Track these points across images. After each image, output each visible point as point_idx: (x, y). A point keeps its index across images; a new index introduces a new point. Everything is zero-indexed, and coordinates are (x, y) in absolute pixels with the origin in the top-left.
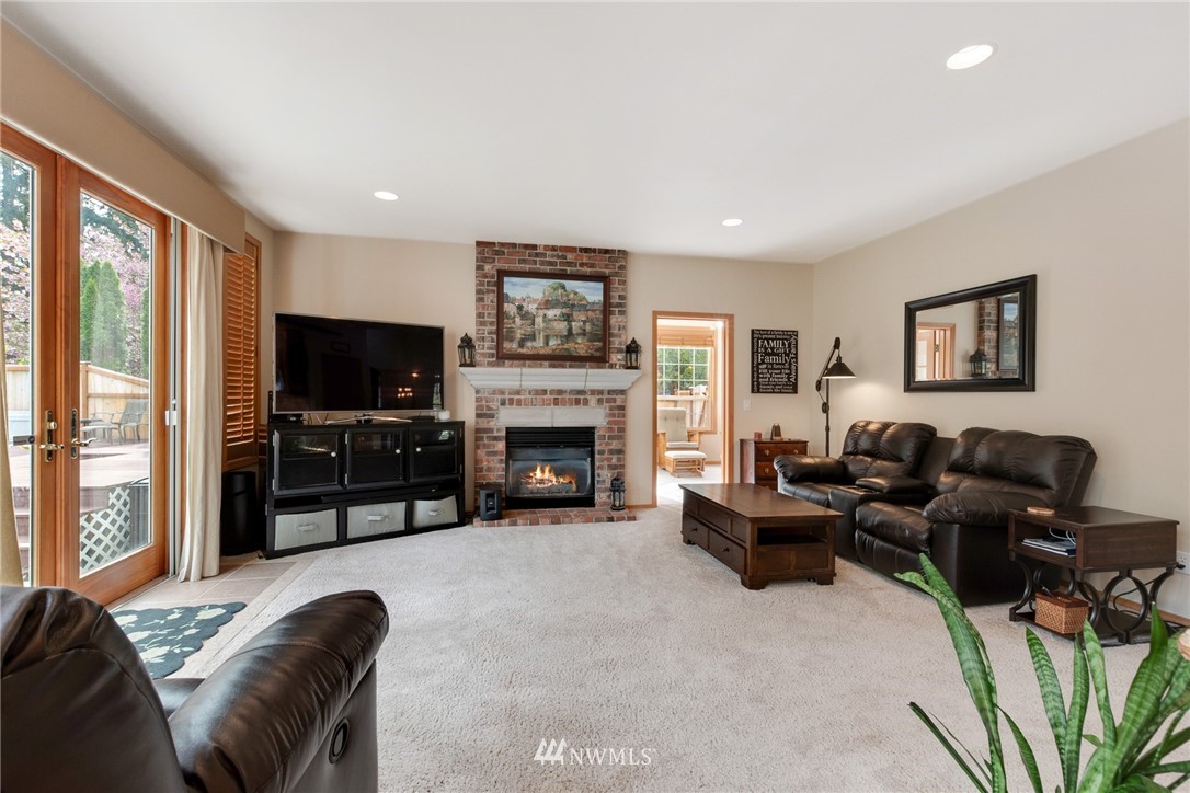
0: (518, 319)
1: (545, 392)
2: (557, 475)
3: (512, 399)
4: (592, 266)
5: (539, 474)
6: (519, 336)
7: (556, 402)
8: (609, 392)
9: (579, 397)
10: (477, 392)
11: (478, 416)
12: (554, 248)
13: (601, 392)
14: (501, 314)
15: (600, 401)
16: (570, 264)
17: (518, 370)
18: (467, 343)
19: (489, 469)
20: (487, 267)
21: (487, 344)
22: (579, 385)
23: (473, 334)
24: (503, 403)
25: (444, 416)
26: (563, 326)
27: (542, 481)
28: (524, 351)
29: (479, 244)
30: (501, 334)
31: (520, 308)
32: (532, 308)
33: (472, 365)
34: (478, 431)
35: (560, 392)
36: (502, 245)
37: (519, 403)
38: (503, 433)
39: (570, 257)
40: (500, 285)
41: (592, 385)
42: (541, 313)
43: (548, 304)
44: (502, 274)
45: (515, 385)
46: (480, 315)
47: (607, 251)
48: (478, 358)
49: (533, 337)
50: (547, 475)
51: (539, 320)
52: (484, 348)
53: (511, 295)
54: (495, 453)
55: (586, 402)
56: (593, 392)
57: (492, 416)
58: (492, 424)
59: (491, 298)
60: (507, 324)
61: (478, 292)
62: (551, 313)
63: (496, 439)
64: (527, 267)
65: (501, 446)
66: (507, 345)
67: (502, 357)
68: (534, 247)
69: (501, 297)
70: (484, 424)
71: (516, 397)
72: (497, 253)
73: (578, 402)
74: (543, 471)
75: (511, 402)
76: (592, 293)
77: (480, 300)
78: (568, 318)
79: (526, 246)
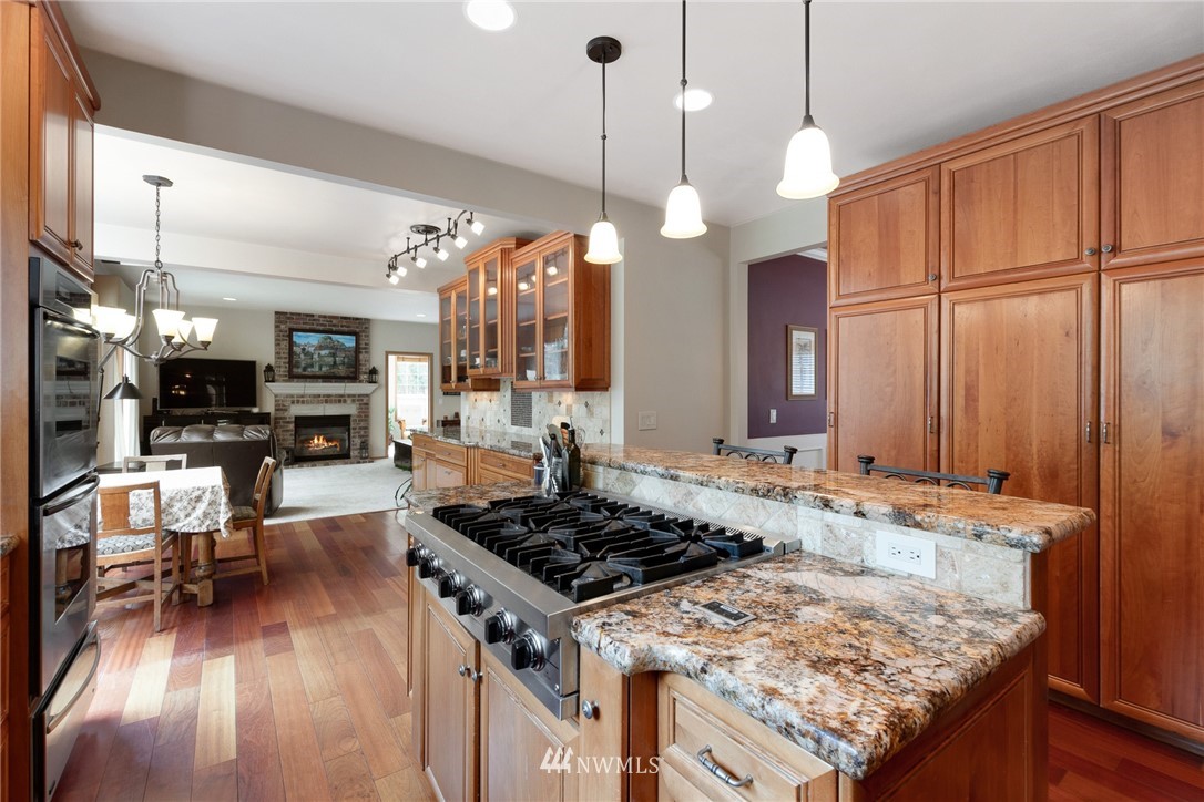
0: (302, 356)
1: (319, 396)
2: (327, 442)
3: (300, 400)
4: (348, 327)
5: (316, 441)
6: (303, 365)
7: (326, 402)
8: (359, 396)
9: (340, 399)
10: (276, 396)
11: (276, 410)
12: (325, 317)
13: (354, 396)
14: (291, 353)
15: (353, 401)
16: (334, 325)
17: (302, 384)
18: (269, 368)
19: (284, 440)
20: (282, 326)
21: (282, 370)
22: (341, 392)
23: (272, 363)
24: (293, 402)
25: (256, 410)
26: (331, 359)
27: (318, 445)
28: (306, 373)
29: (277, 313)
30: (292, 363)
31: (304, 349)
32: (311, 349)
33: (273, 381)
34: (276, 418)
35: (329, 396)
36: (292, 314)
37: (303, 402)
38: (293, 419)
39: (334, 322)
40: (290, 336)
41: (348, 392)
42: (317, 352)
43: (321, 347)
44: (292, 330)
45: (301, 392)
46: (277, 353)
47: (357, 319)
48: (276, 377)
49: (312, 366)
50: (321, 441)
51: (316, 356)
52: (281, 371)
53: (298, 342)
54: (288, 431)
55: (345, 401)
56: (349, 396)
57: (286, 410)
58: (286, 414)
59: (285, 344)
60: (295, 359)
61: (276, 340)
62: (323, 353)
63: (289, 422)
64: (308, 327)
65: (292, 426)
66: (295, 370)
67: (292, 377)
68: (313, 316)
69: (291, 343)
70: (280, 414)
72: (289, 318)
73: (340, 401)
74: (319, 440)
75: (298, 402)
76: (349, 342)
77: (277, 345)
78: (334, 355)
79: (307, 315)
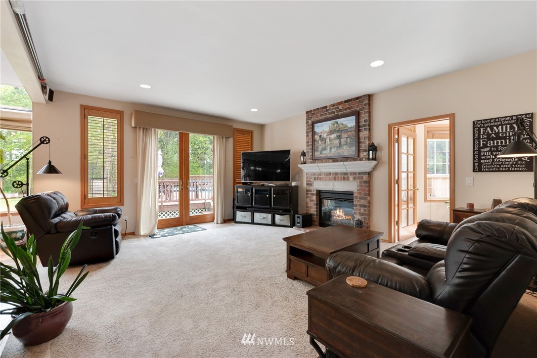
0: (320, 142)
1: (330, 173)
4: (350, 108)
6: (320, 149)
7: (335, 179)
8: (360, 173)
9: (345, 176)
10: (307, 174)
11: (307, 184)
12: (333, 105)
13: (355, 174)
14: (314, 140)
15: (355, 178)
16: (340, 110)
17: (316, 165)
18: (303, 154)
19: (311, 207)
20: (309, 121)
22: (344, 170)
23: (305, 151)
24: (315, 179)
25: (294, 184)
26: (337, 141)
28: (322, 155)
29: (307, 112)
30: (313, 149)
31: (320, 136)
32: (324, 135)
33: (305, 163)
34: (307, 190)
35: (336, 174)
36: (314, 110)
37: (320, 179)
38: (315, 192)
39: (340, 107)
40: (313, 128)
41: (350, 170)
42: (328, 137)
43: (331, 132)
44: (314, 123)
45: (319, 171)
46: (307, 142)
47: (358, 98)
48: (308, 160)
49: (325, 149)
51: (328, 140)
52: (309, 155)
53: (317, 131)
54: (312, 201)
55: (348, 179)
56: (351, 174)
57: (311, 185)
58: (311, 188)
59: (311, 134)
60: (316, 144)
61: (307, 133)
62: (333, 136)
63: (313, 194)
64: (323, 117)
65: (315, 198)
66: (316, 154)
67: (314, 160)
68: (326, 107)
69: (314, 133)
70: (309, 188)
71: (319, 176)
72: (312, 114)
73: (344, 179)
74: (340, 212)
75: (318, 178)
76: (350, 122)
77: (307, 136)
78: (339, 137)
79: (323, 108)
